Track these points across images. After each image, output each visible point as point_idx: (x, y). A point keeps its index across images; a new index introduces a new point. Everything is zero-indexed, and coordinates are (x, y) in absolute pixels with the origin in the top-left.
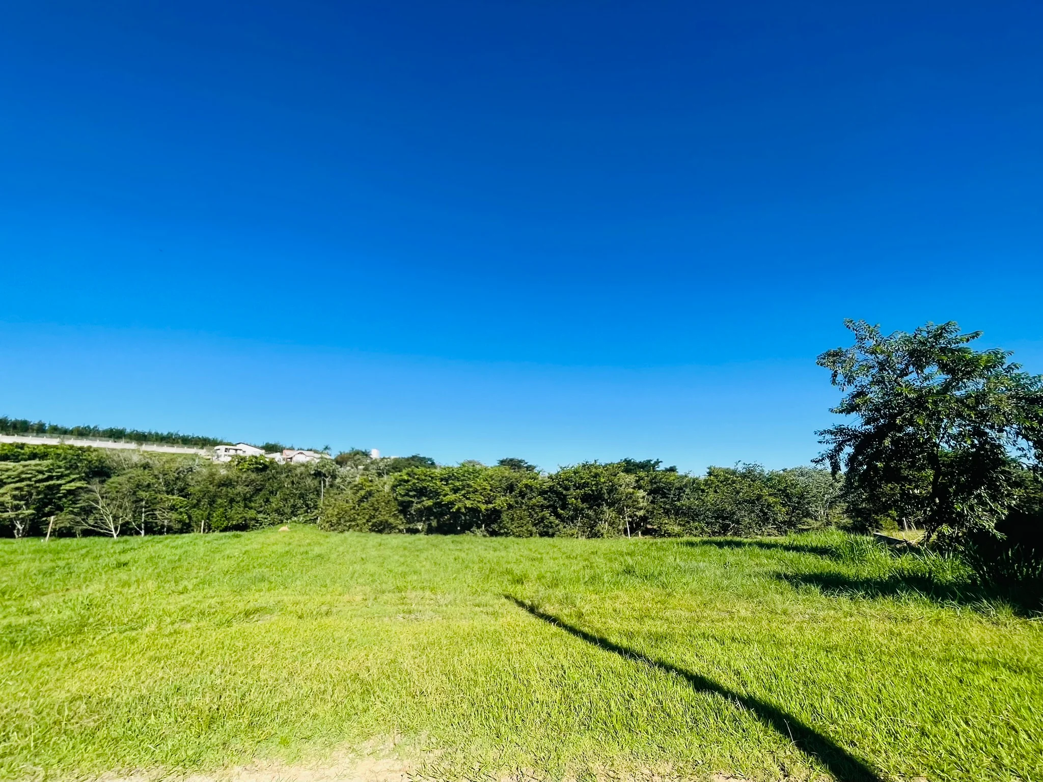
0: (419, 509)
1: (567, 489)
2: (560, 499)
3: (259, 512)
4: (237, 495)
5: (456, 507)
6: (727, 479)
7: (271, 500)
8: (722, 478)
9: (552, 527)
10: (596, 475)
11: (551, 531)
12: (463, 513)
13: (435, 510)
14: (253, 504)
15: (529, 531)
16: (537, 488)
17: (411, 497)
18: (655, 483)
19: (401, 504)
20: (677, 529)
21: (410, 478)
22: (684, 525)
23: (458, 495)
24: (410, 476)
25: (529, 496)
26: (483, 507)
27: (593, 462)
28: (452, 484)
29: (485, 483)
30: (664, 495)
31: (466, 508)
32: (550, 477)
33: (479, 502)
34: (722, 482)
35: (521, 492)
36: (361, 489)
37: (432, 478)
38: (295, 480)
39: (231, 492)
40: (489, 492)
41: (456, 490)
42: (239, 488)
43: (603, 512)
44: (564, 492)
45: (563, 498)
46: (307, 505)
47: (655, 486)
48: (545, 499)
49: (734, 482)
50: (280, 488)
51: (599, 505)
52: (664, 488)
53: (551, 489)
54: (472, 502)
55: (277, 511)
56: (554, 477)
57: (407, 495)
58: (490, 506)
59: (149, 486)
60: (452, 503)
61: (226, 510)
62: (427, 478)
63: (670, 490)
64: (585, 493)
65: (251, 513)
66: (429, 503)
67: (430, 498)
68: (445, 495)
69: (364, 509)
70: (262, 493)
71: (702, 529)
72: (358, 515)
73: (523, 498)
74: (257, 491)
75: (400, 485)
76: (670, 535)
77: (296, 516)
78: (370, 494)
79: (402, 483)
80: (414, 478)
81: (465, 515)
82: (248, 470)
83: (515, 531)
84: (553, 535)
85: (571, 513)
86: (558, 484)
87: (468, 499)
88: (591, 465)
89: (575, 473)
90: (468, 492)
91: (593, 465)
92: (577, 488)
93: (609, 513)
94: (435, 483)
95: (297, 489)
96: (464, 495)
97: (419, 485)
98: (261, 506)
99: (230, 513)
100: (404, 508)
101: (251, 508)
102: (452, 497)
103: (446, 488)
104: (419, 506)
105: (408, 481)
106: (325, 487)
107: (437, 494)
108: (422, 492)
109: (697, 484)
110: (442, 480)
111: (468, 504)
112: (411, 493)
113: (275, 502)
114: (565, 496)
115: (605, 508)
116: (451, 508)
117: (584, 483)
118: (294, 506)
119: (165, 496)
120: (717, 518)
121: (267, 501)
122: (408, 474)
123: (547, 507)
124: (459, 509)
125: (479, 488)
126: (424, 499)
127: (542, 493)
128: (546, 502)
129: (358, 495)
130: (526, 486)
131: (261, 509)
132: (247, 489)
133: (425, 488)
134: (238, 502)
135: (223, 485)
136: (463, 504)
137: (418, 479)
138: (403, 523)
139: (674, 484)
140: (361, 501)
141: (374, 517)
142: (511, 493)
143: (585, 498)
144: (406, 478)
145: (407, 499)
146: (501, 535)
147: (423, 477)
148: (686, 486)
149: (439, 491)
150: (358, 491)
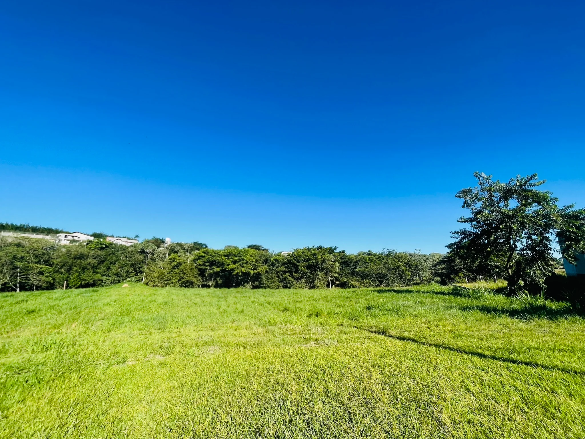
0: (211, 273)
1: (299, 262)
2: (294, 267)
3: (103, 275)
4: (87, 264)
5: (236, 272)
6: (380, 257)
7: (112, 267)
8: (377, 257)
9: (289, 283)
10: (314, 255)
11: (289, 285)
12: (239, 276)
13: (220, 274)
14: (99, 271)
15: (278, 285)
16: (281, 261)
17: (207, 266)
18: (343, 259)
19: (200, 270)
20: (357, 284)
21: (206, 255)
22: (360, 282)
23: (236, 265)
24: (206, 254)
25: (277, 265)
26: (252, 272)
27: (312, 247)
28: (232, 258)
29: (252, 258)
30: (348, 266)
31: (242, 272)
32: (289, 255)
33: (249, 269)
34: (377, 259)
35: (272, 263)
36: (174, 261)
37: (219, 255)
38: (128, 255)
39: (84, 263)
40: (255, 263)
41: (235, 262)
42: (89, 260)
43: (317, 275)
44: (297, 264)
45: (296, 267)
46: (136, 271)
47: (343, 260)
48: (286, 268)
49: (383, 259)
50: (118, 260)
51: (316, 271)
52: (348, 261)
53: (290, 262)
54: (245, 269)
55: (117, 275)
56: (291, 255)
57: (204, 265)
58: (256, 271)
59: (22, 258)
60: (233, 270)
61: (80, 274)
62: (216, 255)
63: (351, 263)
64: (309, 264)
65: (98, 276)
66: (218, 269)
67: (218, 267)
68: (228, 265)
69: (176, 273)
70: (105, 263)
71: (370, 283)
72: (173, 277)
73: (273, 267)
74: (102, 262)
75: (199, 259)
76: (353, 287)
77: (129, 277)
78: (179, 264)
79: (201, 258)
80: (208, 255)
81: (241, 276)
82: (95, 248)
83: (270, 285)
84: (290, 288)
85: (301, 275)
86: (294, 259)
87: (243, 267)
88: (311, 249)
89: (303, 253)
90: (243, 264)
91: (312, 248)
92: (304, 261)
93: (321, 275)
94: (222, 258)
95: (129, 261)
96: (240, 265)
97: (211, 259)
98: (105, 272)
99: (83, 276)
100: (202, 273)
101: (98, 273)
102: (232, 266)
103: (229, 261)
104: (211, 271)
105: (204, 257)
106: (147, 259)
107: (223, 264)
108: (212, 263)
109: (365, 259)
110: (225, 256)
111: (243, 270)
112: (207, 264)
113: (114, 269)
114: (297, 266)
115: (319, 273)
116: (233, 272)
117: (308, 258)
118: (127, 271)
119: (34, 265)
120: (377, 278)
121: (109, 268)
122: (204, 252)
123: (287, 272)
124: (238, 273)
125: (249, 261)
126: (214, 267)
127: (284, 264)
128: (286, 269)
129: (172, 264)
130: (276, 260)
131: (104, 274)
132: (95, 261)
133: (215, 261)
134: (88, 269)
135: (78, 258)
136: (239, 269)
137: (210, 255)
138: (200, 281)
139: (353, 259)
140: (174, 268)
141: (183, 278)
142: (266, 264)
143: (309, 267)
144: (203, 254)
145: (203, 267)
146: (262, 288)
147: (214, 254)
148: (359, 260)
149: (224, 262)
150: (171, 262)
